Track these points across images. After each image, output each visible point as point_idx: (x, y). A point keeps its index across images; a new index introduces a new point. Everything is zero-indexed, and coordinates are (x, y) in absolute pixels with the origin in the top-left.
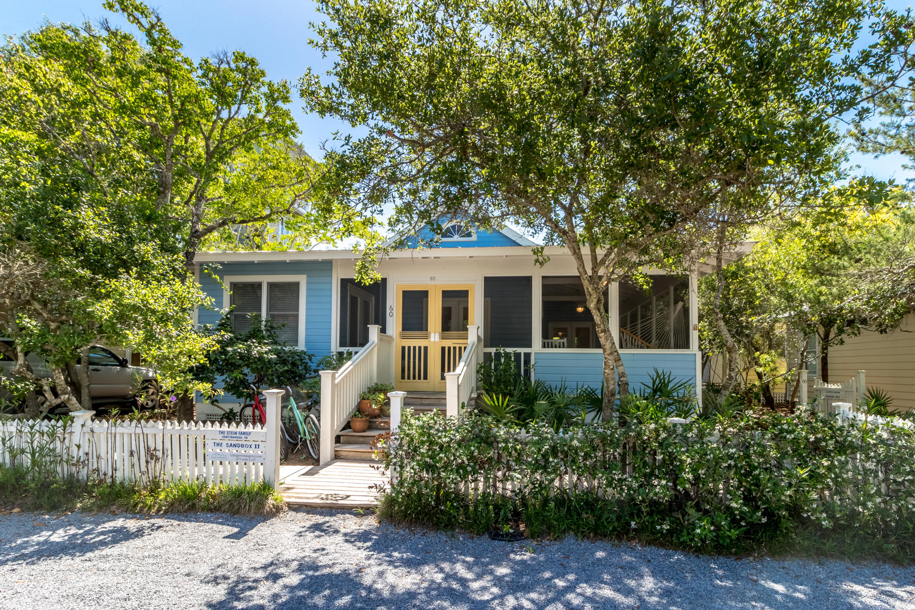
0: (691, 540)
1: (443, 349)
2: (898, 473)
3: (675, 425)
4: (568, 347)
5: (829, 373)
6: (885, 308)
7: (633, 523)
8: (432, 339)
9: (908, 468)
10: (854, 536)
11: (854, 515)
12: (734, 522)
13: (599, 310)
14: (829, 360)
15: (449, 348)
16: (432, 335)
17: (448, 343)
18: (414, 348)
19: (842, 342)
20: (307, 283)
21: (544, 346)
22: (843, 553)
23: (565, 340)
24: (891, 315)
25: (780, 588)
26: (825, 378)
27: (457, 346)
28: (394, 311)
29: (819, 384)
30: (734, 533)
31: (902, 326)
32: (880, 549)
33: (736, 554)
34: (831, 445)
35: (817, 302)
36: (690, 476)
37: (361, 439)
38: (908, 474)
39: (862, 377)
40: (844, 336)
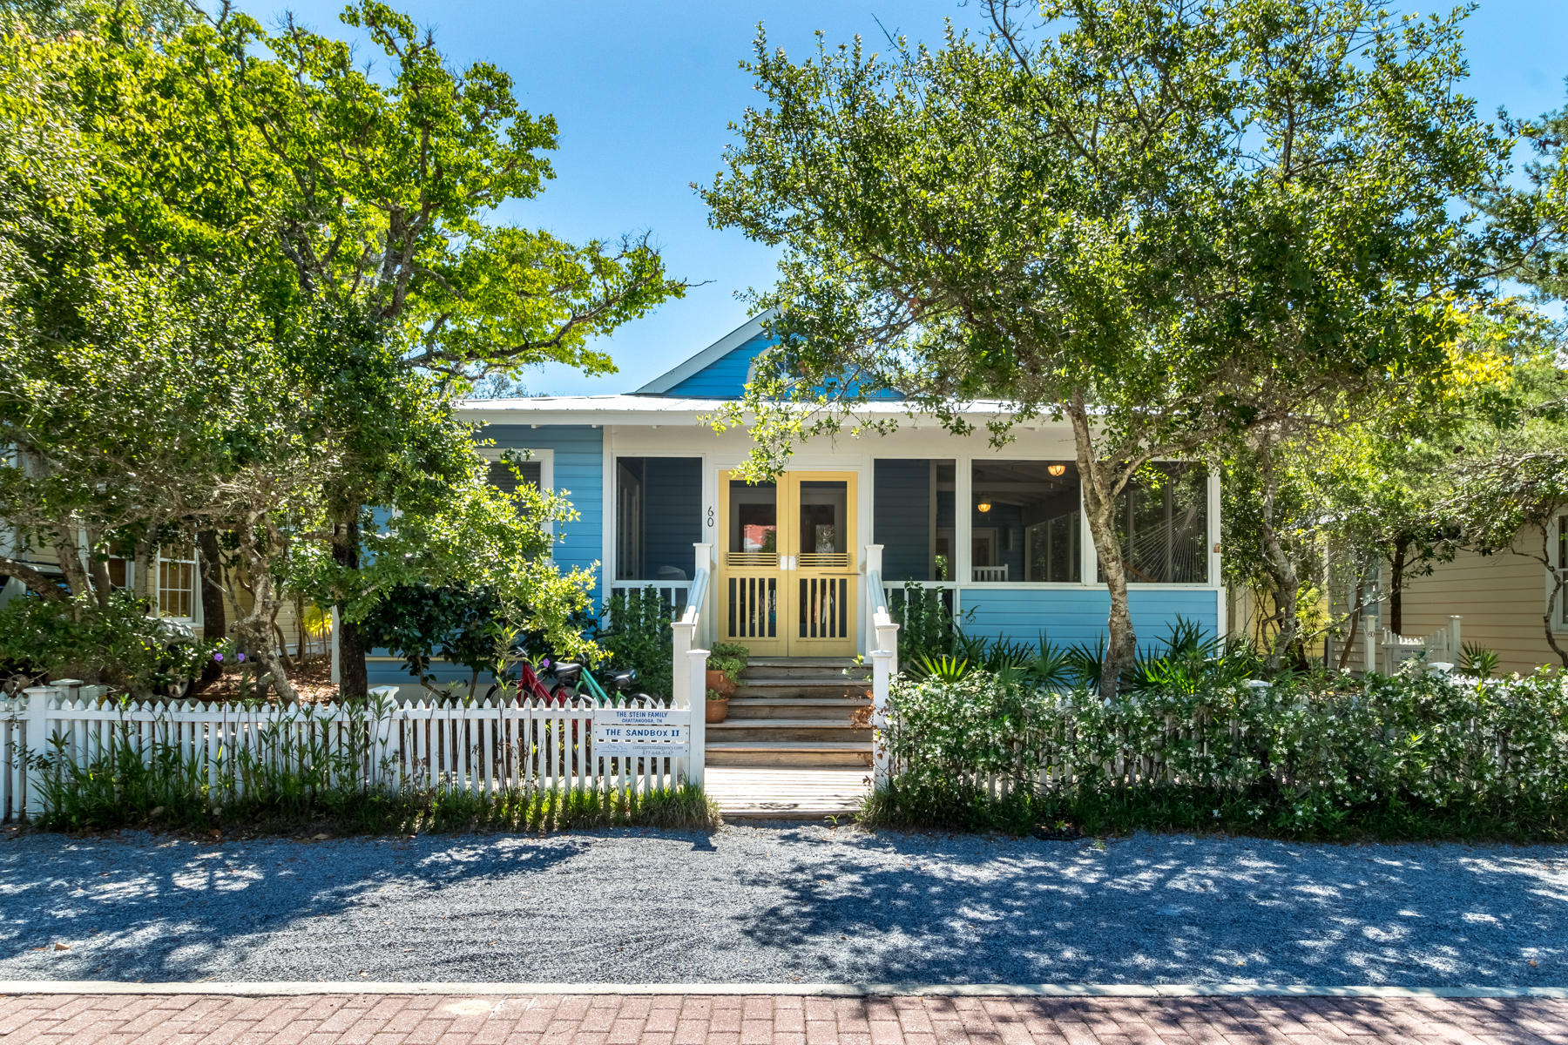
0: (1292, 824)
1: (803, 583)
2: (1518, 741)
3: (1256, 689)
4: (1010, 580)
5: (1404, 619)
6: (1493, 520)
7: (1216, 812)
8: (783, 565)
9: (1529, 733)
10: (1470, 816)
11: (1469, 792)
12: (1338, 804)
13: (1108, 525)
14: (1403, 599)
15: (814, 582)
16: (783, 559)
17: (811, 573)
18: (752, 581)
19: (1429, 571)
20: (556, 464)
21: (975, 579)
22: (1459, 835)
23: (1006, 568)
24: (1501, 530)
25: (1396, 863)
26: (1396, 628)
27: (828, 578)
28: (716, 517)
29: (1389, 638)
30: (1338, 815)
31: (1515, 546)
32: (1499, 828)
33: (1340, 840)
34: (1444, 708)
35: (1393, 507)
36: (1285, 751)
37: (721, 734)
38: (1530, 740)
39: (1457, 626)
40: (1433, 562)
